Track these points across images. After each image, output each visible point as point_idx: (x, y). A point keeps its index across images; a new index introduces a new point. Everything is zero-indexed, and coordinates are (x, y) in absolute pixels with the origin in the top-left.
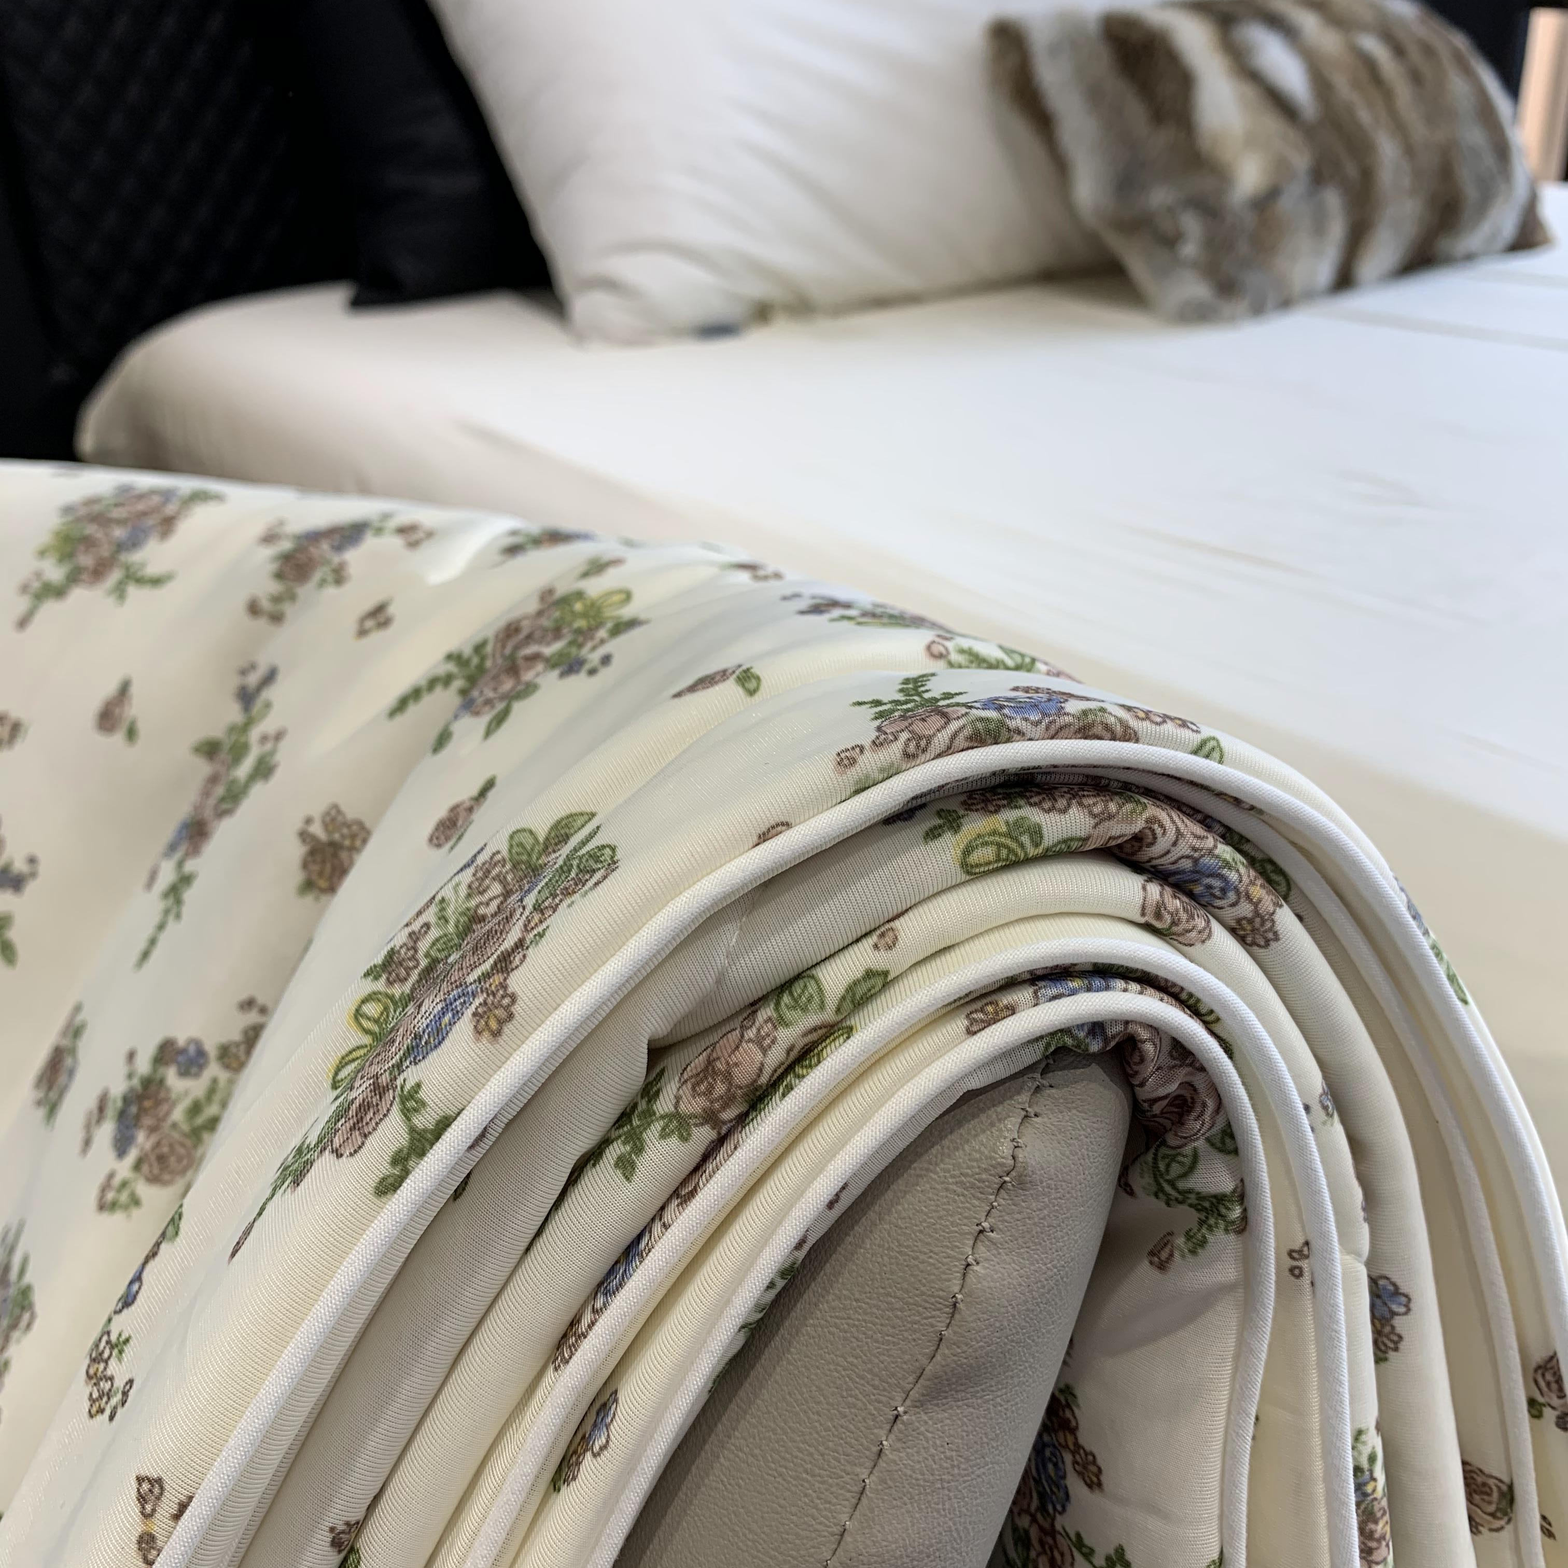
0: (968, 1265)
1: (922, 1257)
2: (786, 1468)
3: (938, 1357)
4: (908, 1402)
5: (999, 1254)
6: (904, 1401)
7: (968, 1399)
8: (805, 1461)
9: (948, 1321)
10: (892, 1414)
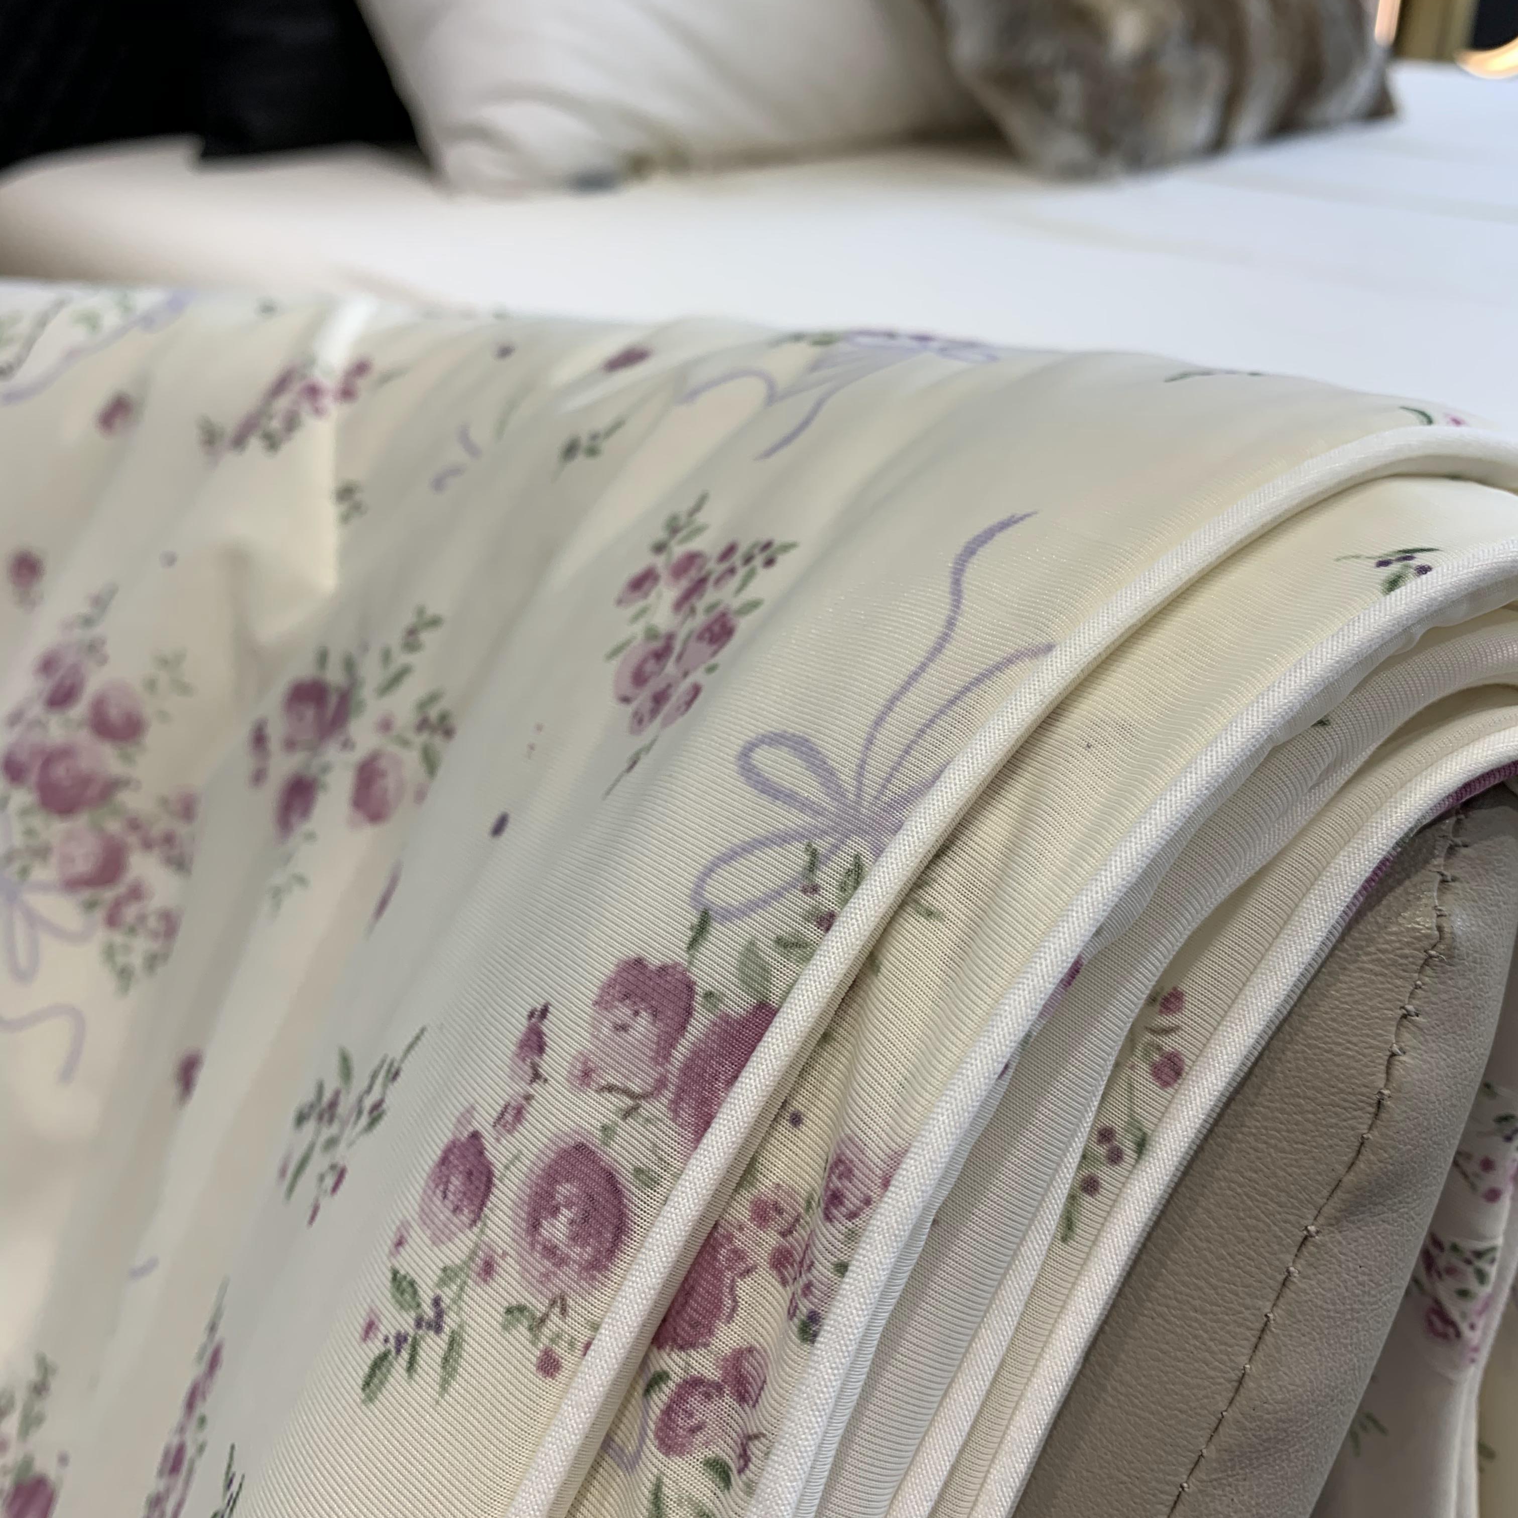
0: (1393, 1055)
1: (1339, 1049)
2: (1167, 1307)
3: (1361, 1165)
4: (1321, 1220)
5: (1426, 1041)
6: (1315, 1219)
7: (1384, 1213)
8: (1193, 1298)
9: (1370, 1122)
10: (1301, 1235)
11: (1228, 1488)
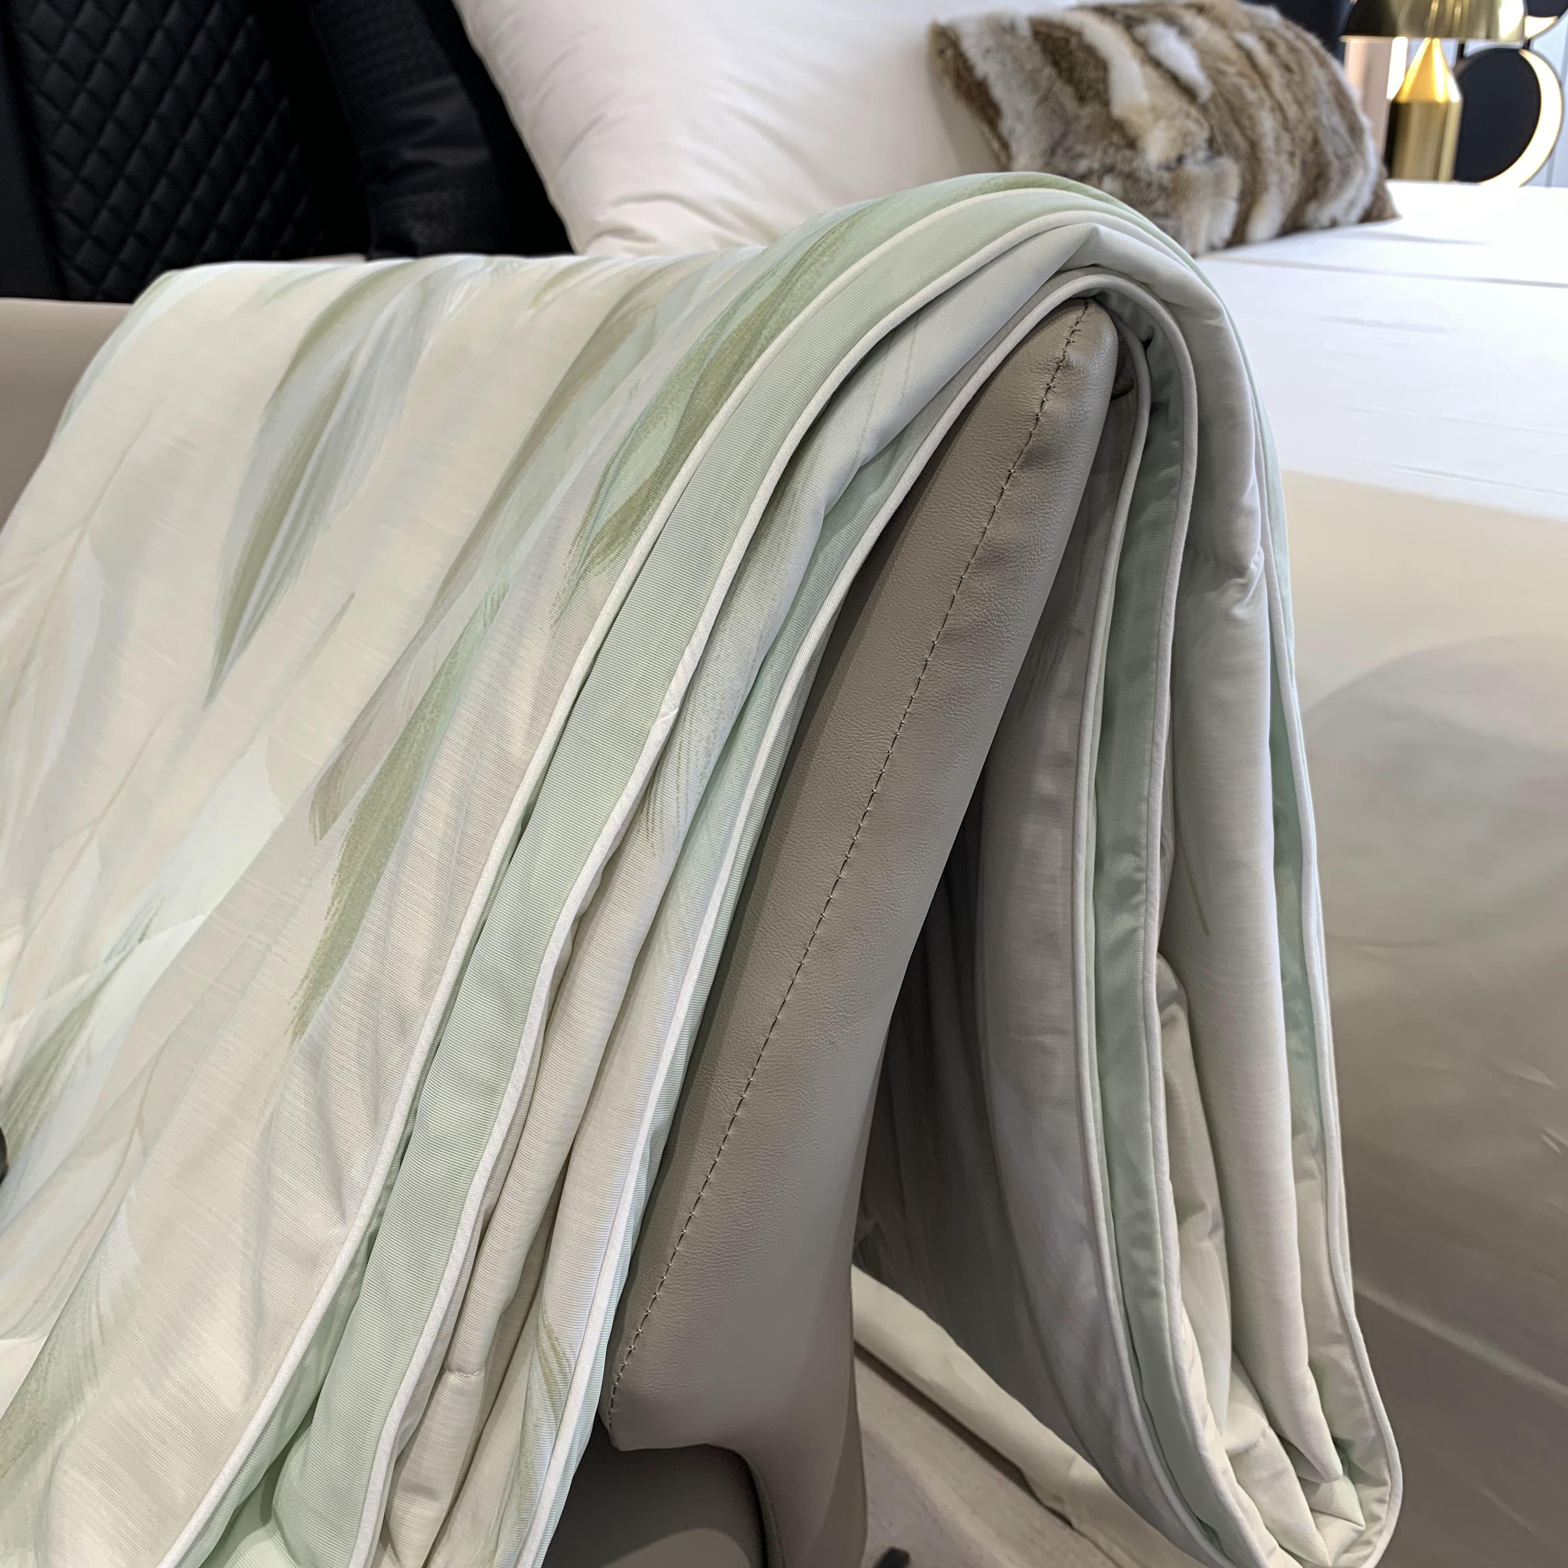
0: (1043, 401)
2: (956, 507)
3: (1030, 443)
4: (1016, 467)
6: (1014, 466)
9: (1035, 426)
10: (1007, 474)
11: (980, 578)
